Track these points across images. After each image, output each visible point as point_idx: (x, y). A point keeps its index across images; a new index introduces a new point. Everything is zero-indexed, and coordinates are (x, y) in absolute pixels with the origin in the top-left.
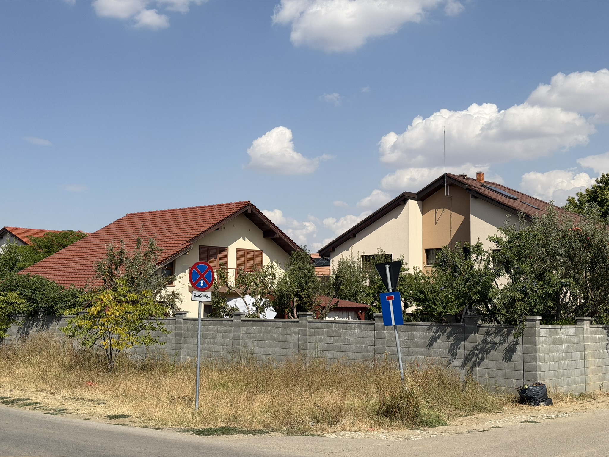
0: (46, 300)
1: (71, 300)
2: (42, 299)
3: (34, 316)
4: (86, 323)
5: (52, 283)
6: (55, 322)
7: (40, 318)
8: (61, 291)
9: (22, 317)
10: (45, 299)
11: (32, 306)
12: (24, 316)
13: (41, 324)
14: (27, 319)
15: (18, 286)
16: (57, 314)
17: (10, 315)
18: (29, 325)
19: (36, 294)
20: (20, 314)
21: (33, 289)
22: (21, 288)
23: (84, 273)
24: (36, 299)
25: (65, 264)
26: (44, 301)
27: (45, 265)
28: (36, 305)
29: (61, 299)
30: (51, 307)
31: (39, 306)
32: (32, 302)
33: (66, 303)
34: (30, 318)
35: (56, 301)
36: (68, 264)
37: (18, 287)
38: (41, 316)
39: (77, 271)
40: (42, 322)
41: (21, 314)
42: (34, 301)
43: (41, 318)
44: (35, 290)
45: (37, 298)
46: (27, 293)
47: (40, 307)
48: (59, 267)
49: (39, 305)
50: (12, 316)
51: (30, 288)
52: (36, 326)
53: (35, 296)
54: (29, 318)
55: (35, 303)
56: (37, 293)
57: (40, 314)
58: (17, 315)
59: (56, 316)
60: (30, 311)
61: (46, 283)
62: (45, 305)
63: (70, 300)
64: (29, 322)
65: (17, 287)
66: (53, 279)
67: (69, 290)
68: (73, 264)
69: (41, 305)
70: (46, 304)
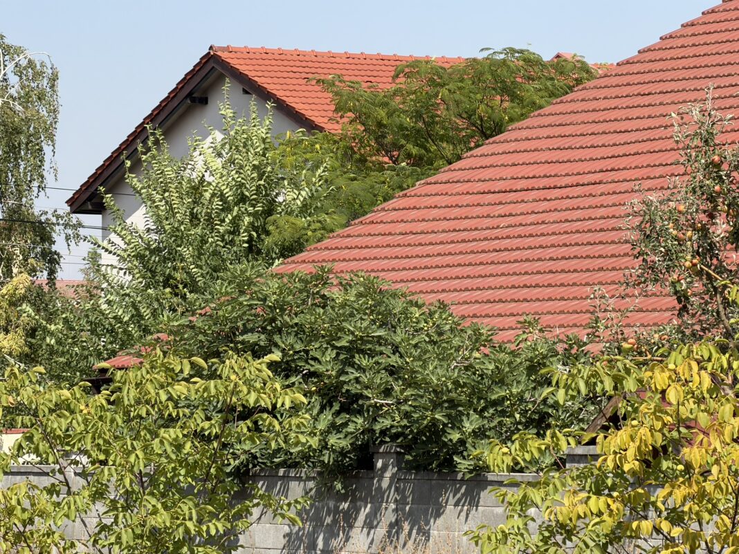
0: (406, 401)
1: (527, 396)
2: (387, 392)
3: (356, 477)
4: (595, 511)
5: (431, 314)
6: (456, 505)
7: (385, 483)
8: (476, 354)
9: (299, 479)
10: (402, 391)
11: (345, 425)
12: (309, 479)
13: (388, 516)
14: (325, 492)
15: (280, 331)
16: (463, 465)
17: (248, 471)
18: (335, 521)
19: (360, 368)
20: (290, 467)
21: (343, 343)
22: (291, 340)
23: (587, 263)
24: (361, 396)
25: (496, 221)
26: (399, 403)
27: (401, 227)
28: (360, 420)
29: (476, 393)
30: (435, 431)
31: (377, 427)
32: (345, 409)
33: (503, 413)
34: (339, 486)
35: (453, 404)
36: (511, 220)
37: (277, 338)
38: (388, 474)
39: (551, 252)
40: (393, 506)
41: (295, 465)
42: (351, 405)
43: (390, 487)
44: (352, 349)
45: (367, 387)
46: (317, 366)
47: (384, 432)
48: (464, 235)
49: (375, 420)
50: (256, 477)
51: (331, 338)
52: (370, 525)
53: (357, 380)
54: (332, 488)
55: (359, 412)
56: (364, 362)
57: (385, 468)
58: (281, 472)
59: (460, 476)
60: (334, 451)
61: (405, 312)
62: (405, 422)
63: (521, 399)
64: (337, 507)
65: (270, 334)
66: (442, 296)
67: (512, 347)
68: (532, 218)
69: (387, 423)
70: (407, 415)
